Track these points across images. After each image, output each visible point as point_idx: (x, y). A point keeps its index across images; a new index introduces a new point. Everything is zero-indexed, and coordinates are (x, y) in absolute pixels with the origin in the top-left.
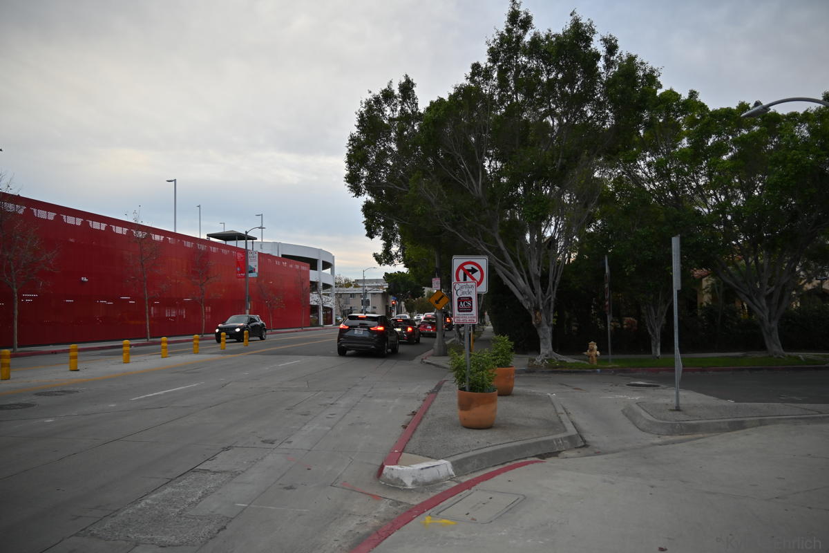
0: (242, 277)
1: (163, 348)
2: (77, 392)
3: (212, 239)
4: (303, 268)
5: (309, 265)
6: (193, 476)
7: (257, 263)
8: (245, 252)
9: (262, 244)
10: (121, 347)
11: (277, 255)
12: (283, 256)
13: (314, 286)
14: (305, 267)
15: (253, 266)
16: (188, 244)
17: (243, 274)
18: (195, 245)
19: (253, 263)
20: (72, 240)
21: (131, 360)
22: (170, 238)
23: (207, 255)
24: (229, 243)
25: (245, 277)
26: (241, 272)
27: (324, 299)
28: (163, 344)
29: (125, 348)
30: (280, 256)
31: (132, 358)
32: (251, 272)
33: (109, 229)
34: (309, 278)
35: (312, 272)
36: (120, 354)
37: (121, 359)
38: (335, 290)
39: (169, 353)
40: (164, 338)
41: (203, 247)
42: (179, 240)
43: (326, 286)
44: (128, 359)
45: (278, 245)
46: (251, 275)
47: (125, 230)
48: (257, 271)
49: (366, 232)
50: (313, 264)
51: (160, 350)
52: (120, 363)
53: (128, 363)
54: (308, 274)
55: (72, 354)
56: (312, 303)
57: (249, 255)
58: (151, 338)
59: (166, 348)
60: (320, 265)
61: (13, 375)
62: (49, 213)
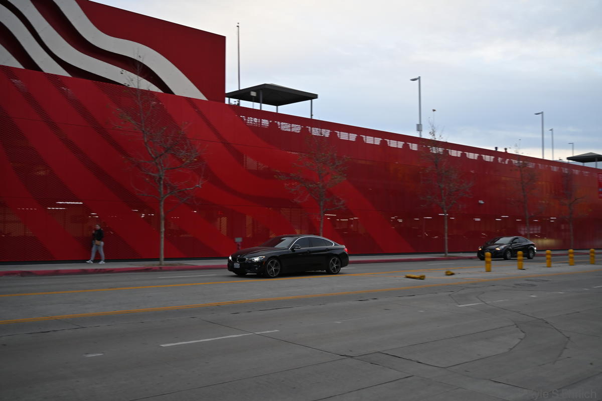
1: (570, 258)
16: (555, 169)
18: (560, 170)
20: (472, 172)
22: (540, 165)
31: (553, 265)
36: (544, 261)
37: (545, 264)
39: (574, 262)
41: (566, 170)
42: (547, 166)
44: (550, 265)
51: (568, 260)
52: (544, 267)
53: (550, 267)
61: (492, 269)
62: (459, 152)
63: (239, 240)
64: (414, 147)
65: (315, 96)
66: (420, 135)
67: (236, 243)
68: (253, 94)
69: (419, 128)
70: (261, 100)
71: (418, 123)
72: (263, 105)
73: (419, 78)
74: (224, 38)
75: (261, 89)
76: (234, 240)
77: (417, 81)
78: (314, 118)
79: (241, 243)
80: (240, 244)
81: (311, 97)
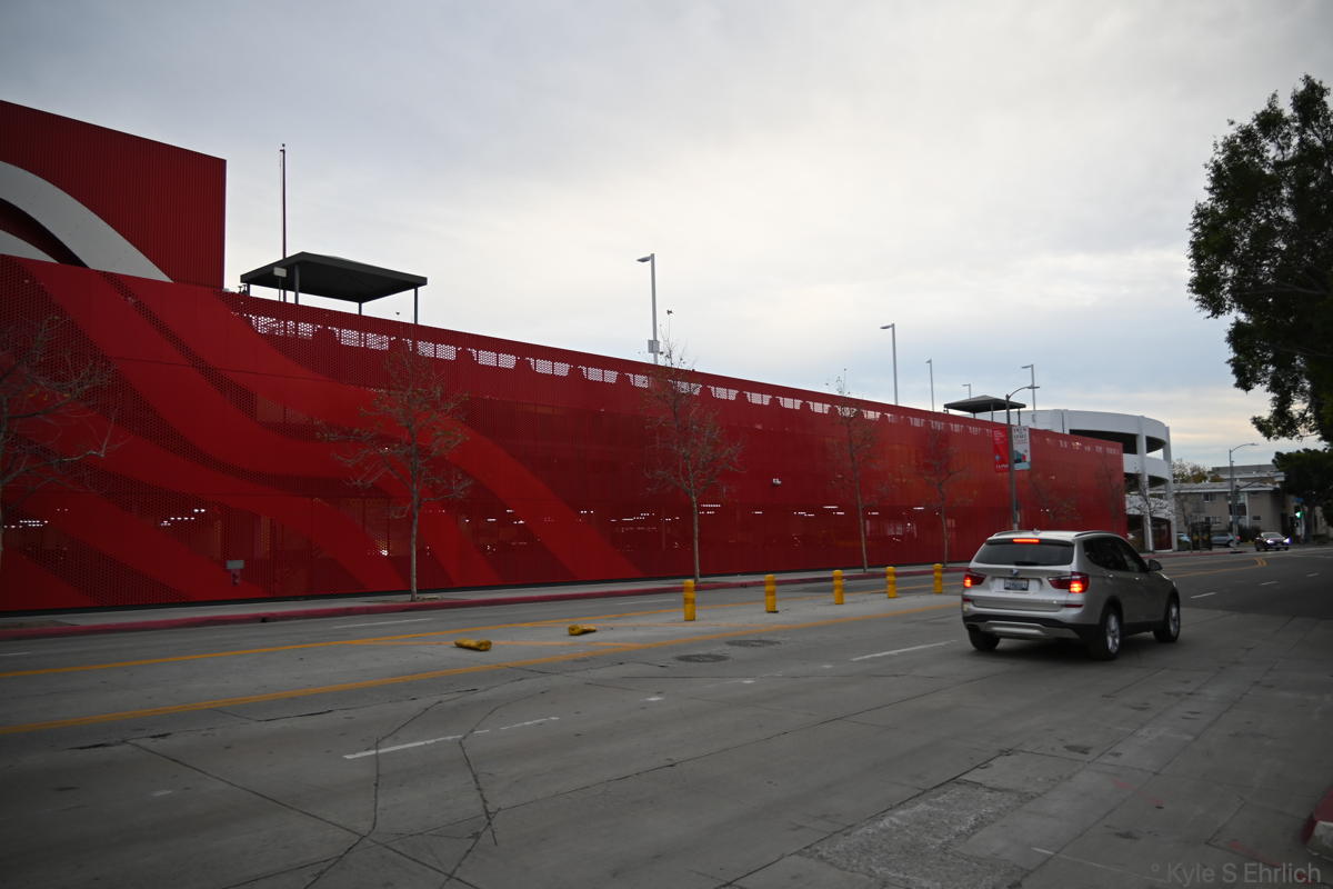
0: (1004, 470)
1: (889, 583)
2: (778, 643)
3: (952, 412)
4: (1111, 451)
5: (1121, 445)
6: (957, 791)
7: (1027, 446)
8: (1006, 429)
9: (1034, 415)
10: (831, 579)
11: (1060, 431)
12: (1071, 431)
13: (1133, 481)
14: (1113, 449)
15: (1021, 452)
16: (917, 422)
17: (1006, 466)
18: (927, 423)
19: (1022, 446)
20: (759, 427)
21: (845, 600)
22: (889, 415)
23: (946, 437)
24: (981, 416)
25: (1010, 469)
26: (1002, 462)
27: (1153, 505)
28: (889, 578)
29: (836, 582)
30: (1067, 432)
31: (847, 597)
32: (1018, 461)
33: (805, 407)
34: (1121, 468)
35: (1127, 458)
36: (831, 590)
37: (831, 598)
38: (1174, 488)
39: (898, 592)
40: (890, 569)
41: (939, 425)
42: (902, 417)
43: (1156, 481)
44: (842, 599)
45: (1062, 414)
46: (1018, 467)
47: (827, 406)
48: (1028, 459)
49: (1234, 379)
50: (1128, 443)
51: (884, 586)
52: (831, 604)
53: (842, 604)
54: (1120, 461)
55: (768, 588)
56: (1130, 512)
57: (1015, 434)
58: (869, 567)
59: (894, 583)
60: (1142, 444)
61: (698, 614)
62: (730, 391)
63: (236, 565)
64: (640, 381)
65: (421, 281)
66: (656, 357)
67: (229, 571)
68: (280, 272)
69: (653, 346)
70: (297, 286)
71: (652, 338)
72: (300, 295)
73: (653, 255)
74: (222, 163)
75: (298, 263)
76: (225, 567)
77: (649, 262)
78: (420, 323)
79: (241, 570)
80: (238, 574)
81: (414, 282)
